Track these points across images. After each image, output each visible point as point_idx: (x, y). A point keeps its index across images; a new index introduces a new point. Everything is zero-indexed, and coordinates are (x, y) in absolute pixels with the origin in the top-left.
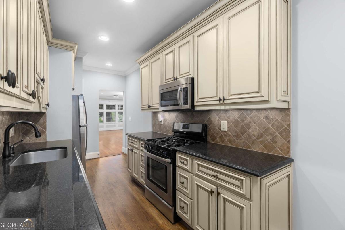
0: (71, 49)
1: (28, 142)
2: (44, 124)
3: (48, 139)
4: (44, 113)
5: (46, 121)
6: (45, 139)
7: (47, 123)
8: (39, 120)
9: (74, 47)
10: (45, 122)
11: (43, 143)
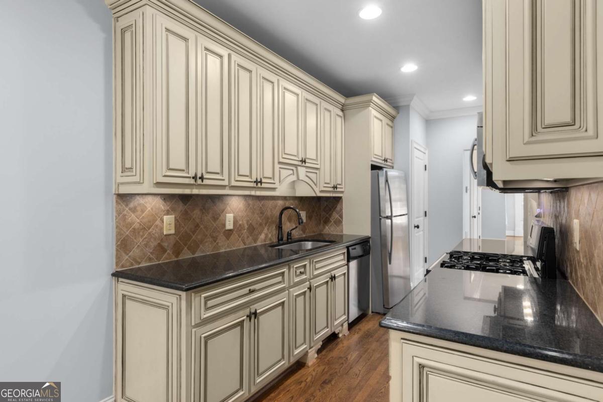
0: (367, 104)
1: (327, 232)
2: (340, 212)
3: (345, 232)
4: (340, 198)
5: (342, 208)
6: (342, 231)
7: (343, 211)
8: (336, 207)
9: (370, 101)
10: (341, 210)
11: (340, 235)
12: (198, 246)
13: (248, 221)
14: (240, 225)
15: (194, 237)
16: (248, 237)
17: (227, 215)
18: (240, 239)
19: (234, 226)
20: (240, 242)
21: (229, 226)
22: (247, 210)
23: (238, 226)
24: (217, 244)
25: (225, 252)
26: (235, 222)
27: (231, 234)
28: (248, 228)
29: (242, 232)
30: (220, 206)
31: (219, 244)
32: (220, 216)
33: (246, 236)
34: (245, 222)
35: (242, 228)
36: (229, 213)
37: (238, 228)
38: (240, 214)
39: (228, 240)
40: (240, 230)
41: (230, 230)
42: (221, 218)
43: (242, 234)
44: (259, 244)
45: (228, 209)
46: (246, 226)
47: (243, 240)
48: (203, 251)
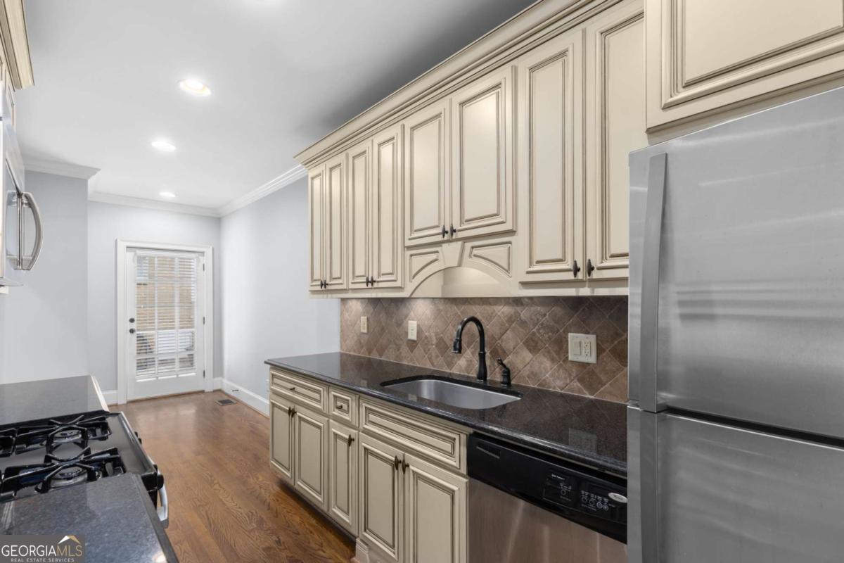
12: (384, 351)
13: (437, 334)
14: (426, 337)
15: (381, 341)
16: (437, 357)
17: (409, 322)
18: (426, 356)
19: (418, 337)
20: (426, 360)
21: (413, 335)
22: (436, 318)
23: (423, 338)
24: (400, 353)
25: (408, 365)
26: (420, 332)
27: (415, 347)
28: (437, 344)
29: (429, 347)
30: (404, 310)
31: (402, 355)
32: (403, 322)
33: (433, 354)
34: (433, 334)
35: (429, 342)
36: (413, 320)
37: (424, 341)
38: (426, 322)
39: (412, 352)
40: (426, 344)
41: (413, 341)
42: (404, 324)
43: (429, 350)
44: (455, 372)
45: (412, 314)
46: (435, 341)
47: (430, 359)
48: (387, 357)
